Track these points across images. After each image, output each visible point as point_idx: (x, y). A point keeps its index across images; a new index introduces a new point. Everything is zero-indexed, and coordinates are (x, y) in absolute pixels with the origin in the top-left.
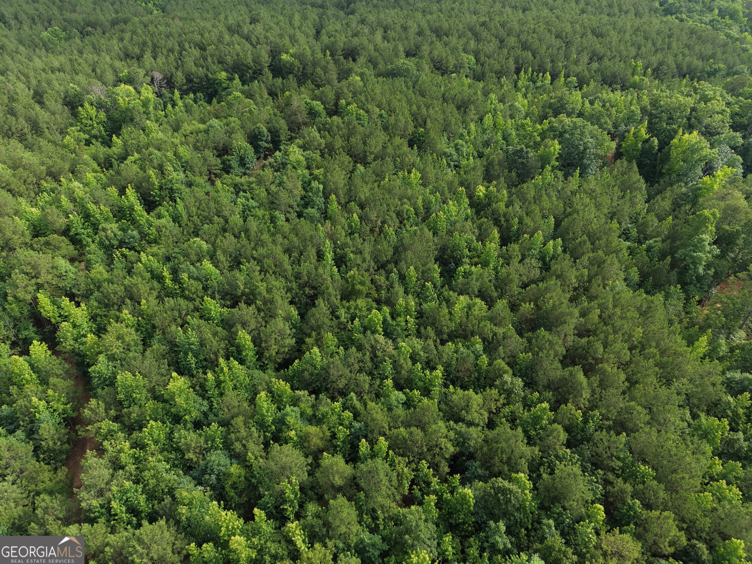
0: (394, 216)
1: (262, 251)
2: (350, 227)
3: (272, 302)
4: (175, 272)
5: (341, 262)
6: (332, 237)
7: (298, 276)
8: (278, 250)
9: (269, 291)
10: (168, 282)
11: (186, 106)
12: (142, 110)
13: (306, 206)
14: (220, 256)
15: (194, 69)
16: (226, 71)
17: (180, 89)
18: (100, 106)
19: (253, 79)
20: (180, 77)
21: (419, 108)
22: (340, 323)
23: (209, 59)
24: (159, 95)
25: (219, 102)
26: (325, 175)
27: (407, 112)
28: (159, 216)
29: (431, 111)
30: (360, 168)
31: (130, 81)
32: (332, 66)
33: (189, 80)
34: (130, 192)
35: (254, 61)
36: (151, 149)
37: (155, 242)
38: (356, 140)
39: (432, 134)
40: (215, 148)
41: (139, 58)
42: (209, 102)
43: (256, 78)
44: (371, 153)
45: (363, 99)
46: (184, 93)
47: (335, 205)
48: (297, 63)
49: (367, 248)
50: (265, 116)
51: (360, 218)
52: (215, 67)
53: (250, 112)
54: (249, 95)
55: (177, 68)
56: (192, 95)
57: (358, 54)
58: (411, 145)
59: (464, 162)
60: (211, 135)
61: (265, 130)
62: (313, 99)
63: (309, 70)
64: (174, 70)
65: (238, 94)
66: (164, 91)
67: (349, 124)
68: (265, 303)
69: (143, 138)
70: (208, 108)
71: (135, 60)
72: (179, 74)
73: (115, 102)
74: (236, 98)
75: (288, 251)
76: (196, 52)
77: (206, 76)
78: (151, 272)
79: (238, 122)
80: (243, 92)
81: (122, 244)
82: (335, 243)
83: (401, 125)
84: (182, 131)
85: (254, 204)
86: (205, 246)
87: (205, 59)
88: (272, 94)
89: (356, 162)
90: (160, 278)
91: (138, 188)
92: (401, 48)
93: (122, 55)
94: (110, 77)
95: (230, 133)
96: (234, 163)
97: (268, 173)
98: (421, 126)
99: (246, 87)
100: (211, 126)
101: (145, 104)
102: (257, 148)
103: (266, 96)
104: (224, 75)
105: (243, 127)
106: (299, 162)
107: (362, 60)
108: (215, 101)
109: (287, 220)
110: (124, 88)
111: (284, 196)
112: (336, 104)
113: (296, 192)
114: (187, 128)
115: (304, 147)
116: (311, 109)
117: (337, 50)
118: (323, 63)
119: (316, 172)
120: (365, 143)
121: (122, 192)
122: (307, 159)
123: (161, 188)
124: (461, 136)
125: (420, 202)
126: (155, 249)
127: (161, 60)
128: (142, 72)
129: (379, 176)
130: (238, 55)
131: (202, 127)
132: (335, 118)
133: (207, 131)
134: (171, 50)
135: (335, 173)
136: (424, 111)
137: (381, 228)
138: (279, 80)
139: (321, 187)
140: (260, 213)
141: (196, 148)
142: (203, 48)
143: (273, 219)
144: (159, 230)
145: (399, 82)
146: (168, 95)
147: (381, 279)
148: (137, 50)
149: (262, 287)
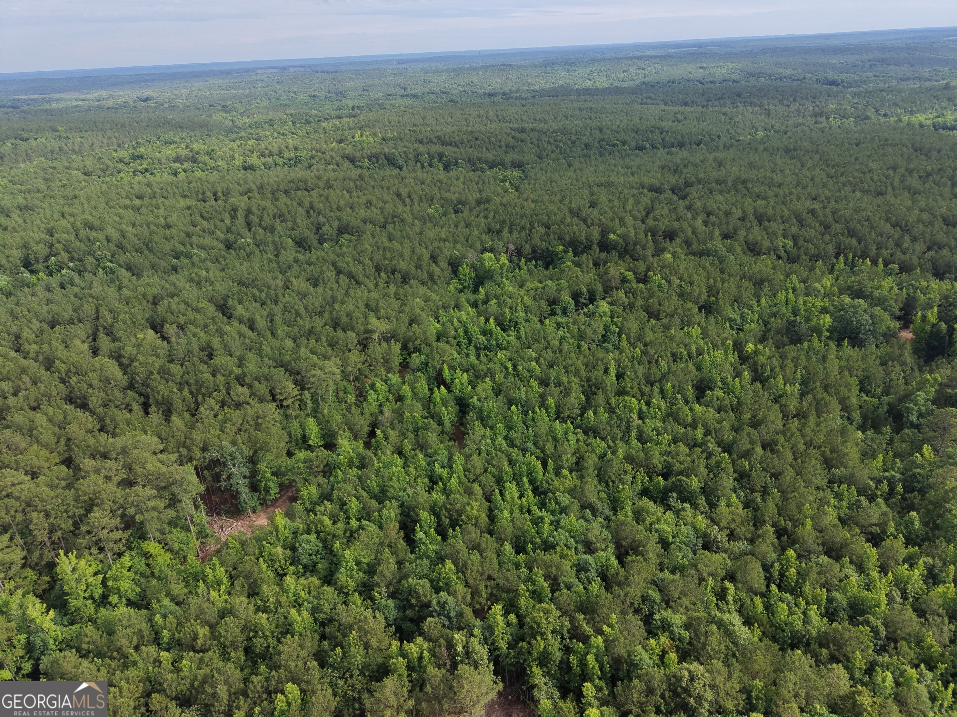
0: (669, 354)
1: (568, 362)
2: (633, 357)
3: (570, 389)
4: (515, 367)
5: (620, 376)
6: (618, 361)
7: (589, 380)
8: (579, 362)
9: (569, 383)
10: (511, 369)
11: (528, 271)
12: (500, 271)
13: (604, 342)
14: (542, 362)
15: (539, 243)
16: (563, 245)
17: (525, 258)
18: (473, 267)
19: (583, 252)
20: (527, 248)
21: (715, 281)
22: (611, 408)
23: (552, 236)
24: (510, 261)
25: (554, 269)
26: (622, 323)
27: (703, 285)
28: (508, 336)
29: (726, 285)
30: (653, 321)
31: (491, 250)
32: (650, 245)
33: (534, 251)
34: (492, 320)
35: (587, 239)
36: (505, 297)
37: (505, 349)
38: (653, 302)
39: (721, 303)
40: (547, 300)
41: (499, 232)
42: (546, 268)
43: (585, 252)
44: (664, 312)
45: (668, 272)
46: (528, 260)
47: (625, 342)
48: (621, 241)
49: (641, 371)
50: (587, 281)
51: (642, 352)
52: (555, 242)
53: (577, 277)
54: (578, 265)
55: (526, 242)
56: (534, 263)
57: (677, 236)
58: (700, 310)
59: (747, 327)
60: (546, 291)
61: (585, 290)
62: (627, 270)
63: (631, 247)
64: (524, 243)
65: (569, 263)
66: (514, 258)
67: (651, 289)
68: (565, 389)
69: (499, 290)
70: (545, 272)
71: (495, 235)
72: (528, 246)
73: (482, 265)
74: (567, 266)
75: (586, 366)
76: (542, 230)
77: (547, 248)
78: (502, 364)
79: (566, 284)
80: (573, 262)
81: (486, 348)
82: (619, 365)
83: (696, 294)
84: (525, 287)
85: (569, 335)
86: (534, 354)
87: (549, 236)
88: (596, 264)
89: (650, 317)
90: (507, 368)
91: (496, 319)
92: (717, 232)
93: (486, 229)
94: (479, 246)
95: (559, 291)
96: (559, 311)
97: (582, 318)
98: (714, 296)
99: (577, 258)
100: (547, 285)
101: (501, 268)
102: (577, 303)
103: (591, 265)
104: (561, 248)
105: (569, 287)
106: (605, 313)
107: (678, 240)
108: (551, 267)
109: (589, 349)
110: (487, 255)
111: (589, 332)
112: (646, 275)
113: (598, 331)
114: (529, 285)
115: (611, 304)
116: (624, 277)
117: (658, 232)
118: (643, 242)
119: (616, 320)
120: (660, 304)
121: (487, 320)
122: (611, 311)
123: (510, 321)
124: (750, 308)
125: (693, 348)
126: (505, 352)
127: (515, 234)
128: (501, 244)
129: (667, 328)
130: (574, 233)
131: (540, 285)
132: (641, 285)
133: (543, 288)
134: (523, 228)
135: (630, 322)
136: (719, 284)
137: (657, 361)
138: (604, 254)
139: (617, 330)
140: (571, 341)
141: (535, 299)
142: (548, 227)
143: (579, 347)
144: (508, 342)
145: (706, 262)
146: (516, 261)
147: (647, 390)
148: (498, 227)
149: (565, 379)
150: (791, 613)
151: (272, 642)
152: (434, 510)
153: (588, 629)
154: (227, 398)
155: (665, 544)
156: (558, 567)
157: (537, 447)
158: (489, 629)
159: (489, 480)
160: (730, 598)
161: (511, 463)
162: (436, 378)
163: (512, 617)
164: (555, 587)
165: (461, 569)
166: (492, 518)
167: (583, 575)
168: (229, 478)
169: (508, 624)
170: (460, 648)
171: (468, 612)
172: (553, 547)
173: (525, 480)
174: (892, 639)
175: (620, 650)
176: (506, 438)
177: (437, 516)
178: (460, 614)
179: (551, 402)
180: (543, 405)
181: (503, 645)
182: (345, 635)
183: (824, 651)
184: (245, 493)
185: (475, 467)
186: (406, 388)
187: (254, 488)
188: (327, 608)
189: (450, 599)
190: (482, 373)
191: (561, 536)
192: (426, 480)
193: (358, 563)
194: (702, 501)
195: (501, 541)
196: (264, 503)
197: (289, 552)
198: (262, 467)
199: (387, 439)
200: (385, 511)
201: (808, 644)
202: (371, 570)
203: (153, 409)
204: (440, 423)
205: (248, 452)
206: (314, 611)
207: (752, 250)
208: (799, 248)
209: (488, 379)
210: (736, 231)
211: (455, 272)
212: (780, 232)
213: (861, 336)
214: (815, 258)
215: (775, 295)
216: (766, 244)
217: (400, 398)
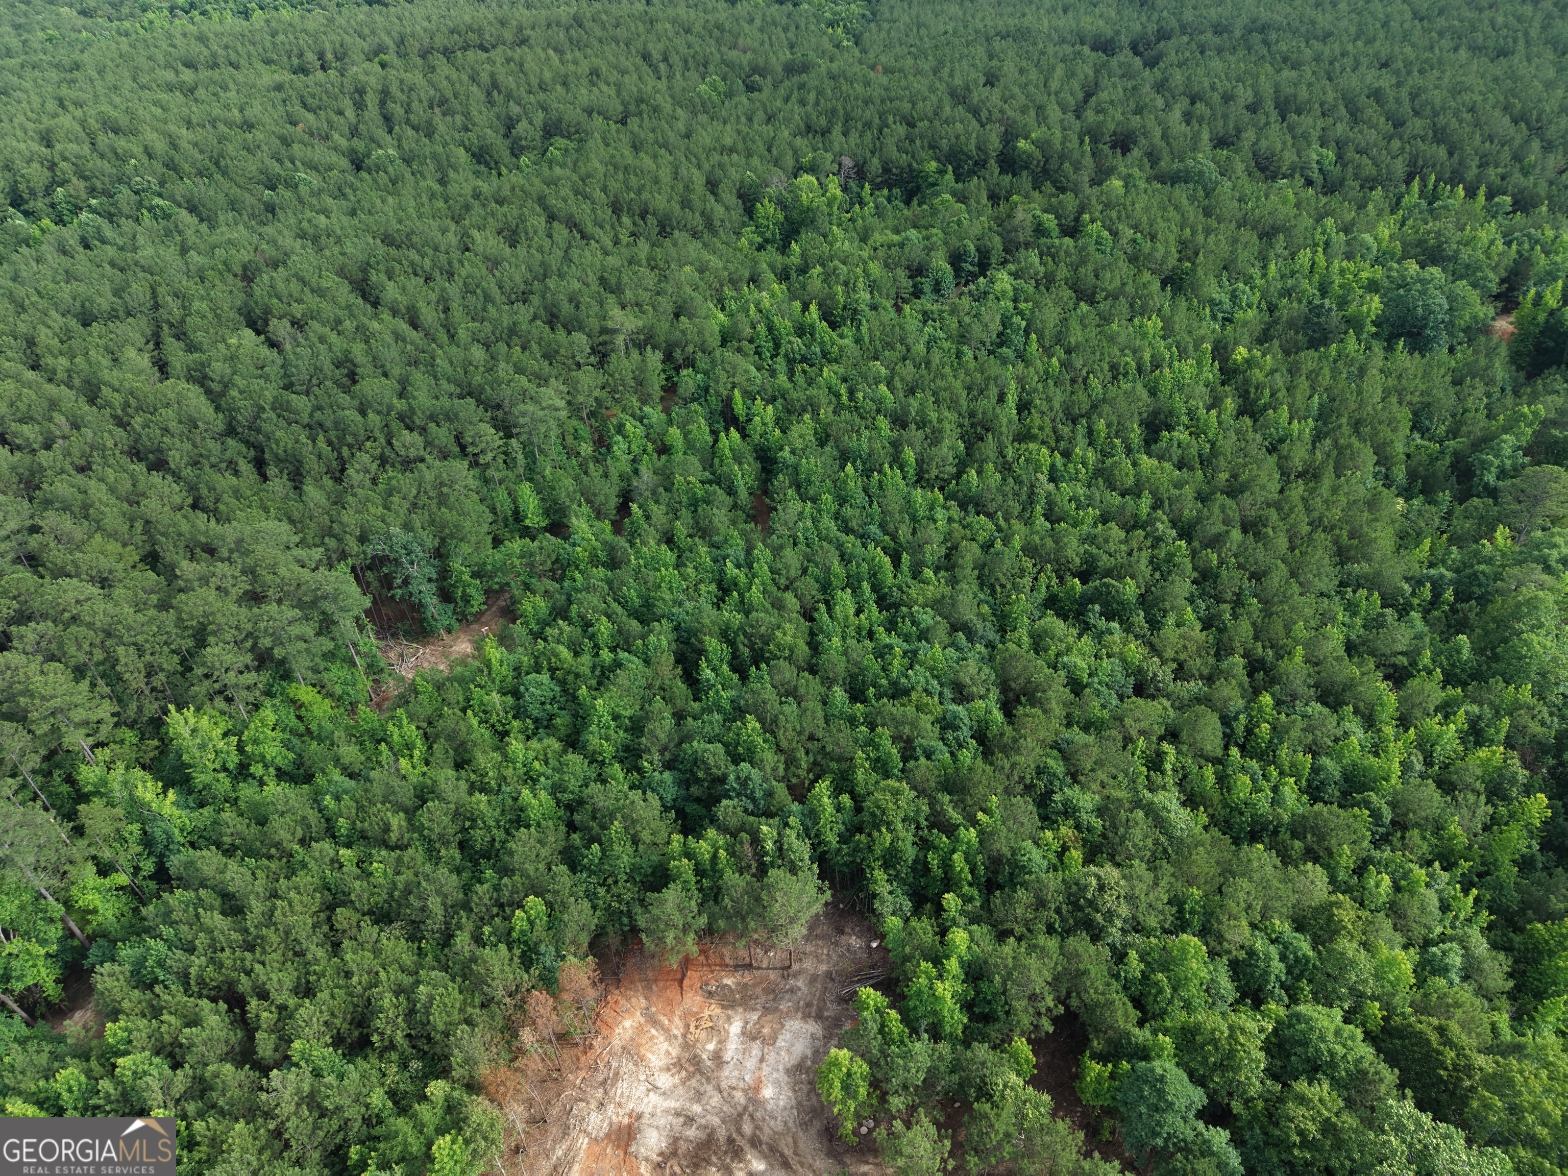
0: (1106, 367)
1: (940, 383)
2: (1046, 372)
3: (941, 431)
4: (851, 393)
5: (1023, 407)
6: (1021, 380)
7: (972, 415)
8: (958, 384)
9: (940, 421)
10: (845, 398)
11: (877, 207)
12: (826, 210)
13: (1001, 345)
14: (897, 383)
15: (894, 154)
16: (938, 160)
17: (872, 182)
18: (781, 203)
19: (972, 173)
20: (875, 164)
21: (1194, 233)
22: (1006, 462)
23: (918, 142)
24: (845, 189)
25: (919, 205)
26: (1032, 311)
27: (1172, 238)
28: (841, 336)
29: (1212, 239)
30: (1084, 307)
31: (812, 169)
32: (1088, 161)
33: (886, 170)
34: (813, 308)
35: (978, 148)
36: (836, 262)
37: (836, 361)
38: (1086, 271)
39: (1200, 272)
40: (908, 267)
41: (825, 132)
42: (908, 203)
43: (975, 173)
44: (1103, 290)
45: (1114, 215)
46: (876, 187)
47: (1035, 346)
48: (1038, 154)
49: (1058, 398)
50: (976, 230)
51: (1062, 364)
52: (923, 155)
53: (959, 223)
54: (962, 198)
55: (873, 153)
56: (886, 192)
57: (1135, 143)
58: (1164, 284)
59: (1239, 315)
60: (907, 249)
61: (972, 248)
62: (1045, 211)
63: (1054, 165)
64: (868, 155)
65: (947, 196)
66: (852, 184)
67: (1083, 248)
68: (933, 432)
69: (826, 248)
70: (905, 211)
71: (818, 138)
72: (875, 161)
73: (797, 198)
74: (943, 202)
75: (969, 389)
76: (901, 130)
77: (910, 165)
78: (830, 388)
79: (941, 235)
80: (954, 194)
81: (804, 359)
82: (1023, 388)
83: (1159, 255)
84: (870, 242)
85: (941, 334)
86: (883, 371)
87: (912, 141)
88: (994, 198)
89: (1079, 299)
90: (838, 396)
91: (820, 305)
92: (1206, 136)
93: (802, 126)
94: (789, 162)
95: (929, 250)
96: (927, 288)
97: (966, 302)
98: (1189, 260)
99: (960, 185)
100: (907, 239)
101: (830, 204)
102: (957, 270)
103: (984, 200)
104: (934, 165)
105: (946, 243)
106: (1004, 292)
107: (1136, 153)
108: (915, 202)
109: (976, 358)
110: (807, 178)
111: (977, 329)
112: (1077, 219)
113: (992, 326)
114: (877, 238)
115: (1015, 275)
116: (1039, 225)
117: (1103, 135)
118: (1076, 155)
119: (1022, 306)
120: (1097, 276)
121: (805, 307)
122: (1015, 289)
123: (844, 308)
124: (1248, 281)
125: (1147, 356)
126: (835, 367)
127: (854, 137)
128: (829, 156)
129: (1106, 319)
130: (957, 137)
131: (896, 238)
132: (1067, 241)
133: (902, 245)
134: (868, 125)
135: (1045, 310)
136: (1200, 238)
137: (1085, 380)
138: (1007, 179)
139: (1024, 323)
140: (946, 345)
141: (887, 265)
142: (912, 125)
143: (959, 355)
144: (841, 349)
145: (1181, 193)
146: (855, 189)
147: (1065, 430)
148: (823, 122)
149: (933, 416)
150: (1257, 790)
151: (499, 834)
152: (726, 635)
153: (955, 816)
154: (388, 451)
155: (1076, 686)
156: (914, 725)
157: (886, 533)
158: (813, 815)
159: (808, 586)
160: (1168, 767)
161: (845, 558)
162: (722, 413)
163: (845, 799)
164: (908, 754)
165: (770, 727)
166: (814, 647)
167: (950, 735)
168: (406, 582)
169: (839, 809)
170: (769, 846)
171: (781, 790)
172: (907, 692)
173: (866, 585)
174: (1400, 825)
175: (1002, 846)
176: (837, 516)
177: (731, 643)
178: (770, 794)
179: (909, 455)
180: (897, 461)
181: (832, 838)
182: (604, 827)
183: (1297, 844)
184: (432, 603)
185: (787, 567)
186: (674, 432)
187: (446, 596)
188: (573, 784)
189: (755, 774)
190: (798, 406)
191: (919, 676)
192: (713, 587)
193: (616, 717)
194: (1139, 618)
195: (828, 682)
196: (464, 619)
197: (510, 700)
198: (456, 565)
199: (648, 517)
200: (652, 638)
201: (1276, 832)
202: (636, 727)
203: (271, 471)
204: (731, 491)
205: (431, 542)
206: (556, 789)
207: (1262, 170)
208: (1344, 166)
209: (807, 417)
210: (1239, 131)
211: (750, 212)
212: (1315, 134)
213: (1428, 332)
214: (1369, 184)
215: (1293, 256)
216: (1289, 157)
217: (664, 449)
